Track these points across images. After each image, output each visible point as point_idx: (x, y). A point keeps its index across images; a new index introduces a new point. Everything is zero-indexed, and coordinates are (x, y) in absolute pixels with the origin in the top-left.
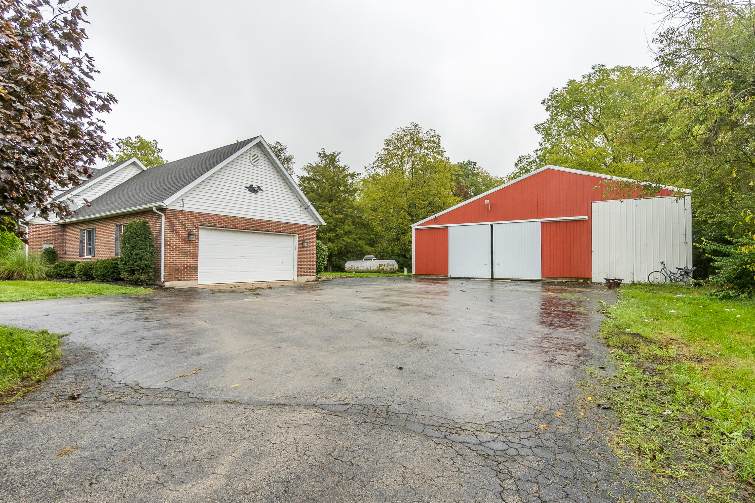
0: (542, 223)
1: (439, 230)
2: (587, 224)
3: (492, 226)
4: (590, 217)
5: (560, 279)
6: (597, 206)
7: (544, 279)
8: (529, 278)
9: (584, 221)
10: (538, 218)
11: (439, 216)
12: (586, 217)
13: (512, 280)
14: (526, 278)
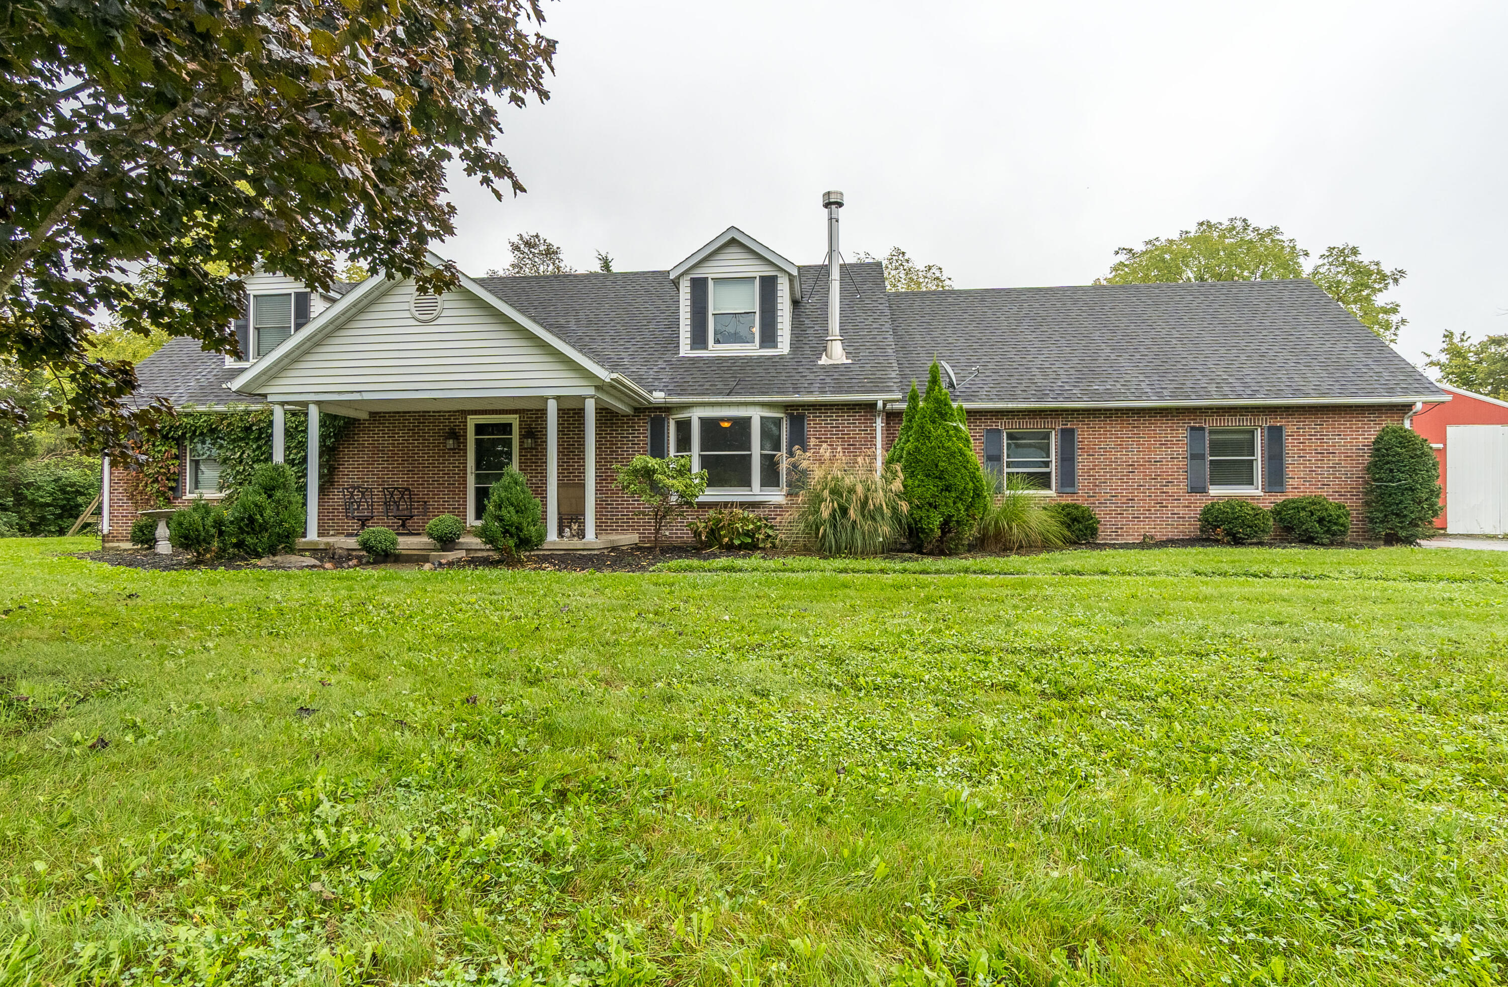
2: (1442, 454)
4: (1445, 445)
6: (1452, 431)
12: (1441, 446)
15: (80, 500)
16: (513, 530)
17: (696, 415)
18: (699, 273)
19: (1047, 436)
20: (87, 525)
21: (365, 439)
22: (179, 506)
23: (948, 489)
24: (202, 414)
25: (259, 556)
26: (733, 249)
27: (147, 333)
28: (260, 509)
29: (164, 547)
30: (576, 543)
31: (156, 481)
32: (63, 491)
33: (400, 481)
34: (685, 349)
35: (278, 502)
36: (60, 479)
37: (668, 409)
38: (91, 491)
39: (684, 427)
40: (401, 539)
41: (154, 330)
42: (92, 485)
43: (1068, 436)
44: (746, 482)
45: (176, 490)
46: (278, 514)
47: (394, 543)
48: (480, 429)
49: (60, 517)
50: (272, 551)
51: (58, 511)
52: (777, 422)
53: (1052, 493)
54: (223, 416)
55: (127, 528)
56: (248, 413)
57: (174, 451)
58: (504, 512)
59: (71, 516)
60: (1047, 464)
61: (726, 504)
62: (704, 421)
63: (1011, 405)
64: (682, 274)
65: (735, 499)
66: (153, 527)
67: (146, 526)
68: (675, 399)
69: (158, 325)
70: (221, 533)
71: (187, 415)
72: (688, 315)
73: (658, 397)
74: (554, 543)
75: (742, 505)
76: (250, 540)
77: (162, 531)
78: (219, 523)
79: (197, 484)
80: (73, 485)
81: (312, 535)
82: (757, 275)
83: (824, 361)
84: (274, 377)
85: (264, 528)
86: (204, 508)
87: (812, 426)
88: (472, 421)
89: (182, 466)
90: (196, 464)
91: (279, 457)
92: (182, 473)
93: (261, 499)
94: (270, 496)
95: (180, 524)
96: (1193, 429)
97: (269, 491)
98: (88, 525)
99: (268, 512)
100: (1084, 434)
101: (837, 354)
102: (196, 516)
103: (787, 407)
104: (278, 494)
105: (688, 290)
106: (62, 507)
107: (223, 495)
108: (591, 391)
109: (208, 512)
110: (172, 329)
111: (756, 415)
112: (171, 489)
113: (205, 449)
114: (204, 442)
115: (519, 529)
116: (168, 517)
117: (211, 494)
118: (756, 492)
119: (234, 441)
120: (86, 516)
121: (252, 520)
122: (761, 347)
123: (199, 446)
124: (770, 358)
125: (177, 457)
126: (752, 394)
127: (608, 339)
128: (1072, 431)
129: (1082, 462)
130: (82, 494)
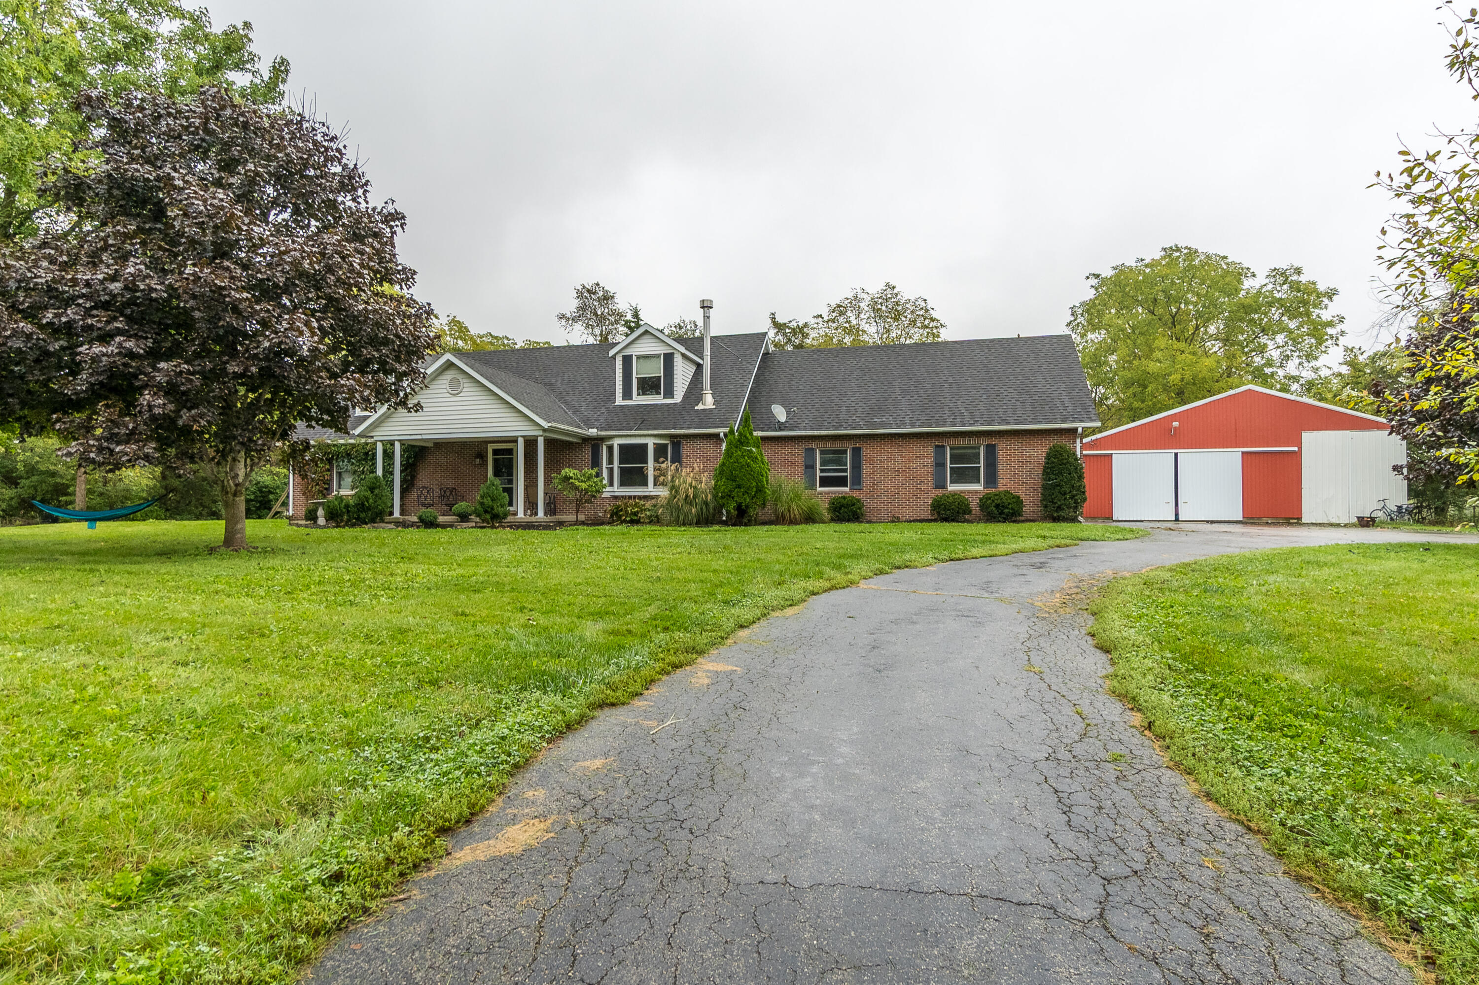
0: (1243, 453)
1: (1095, 458)
2: (1298, 455)
3: (1176, 454)
4: (1300, 448)
5: (1265, 520)
6: (1306, 436)
7: (1245, 520)
8: (1227, 519)
9: (1294, 452)
10: (1236, 447)
11: (1097, 439)
12: (1296, 449)
13: (1208, 522)
14: (1223, 519)
15: (271, 497)
16: (489, 510)
17: (616, 443)
18: (627, 352)
19: (845, 452)
20: (277, 513)
21: (431, 459)
22: (330, 497)
23: (739, 487)
24: (342, 445)
25: (366, 524)
26: (645, 337)
27: (314, 428)
28: (367, 499)
29: (321, 521)
30: (533, 519)
31: (317, 484)
32: (261, 491)
33: (451, 484)
34: (619, 401)
35: (376, 495)
36: (259, 483)
37: (602, 439)
38: (278, 491)
39: (610, 449)
40: (441, 518)
41: (317, 427)
42: (278, 487)
43: (856, 452)
44: (645, 483)
45: (329, 490)
46: (376, 502)
47: (436, 518)
48: (496, 452)
49: (258, 509)
50: (373, 521)
51: (258, 505)
52: (666, 446)
53: (847, 489)
54: (353, 446)
55: (302, 512)
56: (367, 444)
57: (327, 467)
58: (485, 500)
59: (265, 508)
60: (845, 471)
61: (630, 497)
62: (621, 446)
63: (816, 433)
64: (617, 353)
65: (640, 494)
66: (316, 511)
67: (313, 510)
68: (603, 433)
69: (319, 425)
70: (348, 512)
71: (334, 445)
72: (621, 379)
73: (593, 432)
74: (521, 518)
75: (640, 498)
76: (363, 515)
77: (321, 512)
78: (347, 506)
79: (339, 486)
80: (266, 487)
81: (397, 514)
82: (662, 352)
83: (700, 407)
84: (377, 427)
85: (369, 509)
86: (340, 499)
87: (686, 449)
88: (491, 448)
89: (332, 476)
90: (340, 474)
91: (380, 472)
92: (331, 480)
93: (368, 493)
94: (372, 492)
95: (329, 507)
96: (937, 446)
97: (372, 489)
98: (279, 512)
99: (371, 501)
100: (867, 451)
101: (708, 402)
102: (336, 503)
103: (672, 437)
104: (376, 491)
105: (621, 363)
106: (260, 502)
107: (353, 492)
108: (541, 433)
109: (342, 501)
110: (323, 426)
111: (651, 443)
112: (326, 489)
113: (345, 464)
114: (343, 461)
115: (492, 509)
116: (323, 503)
117: (346, 492)
118: (651, 489)
119: (359, 461)
120: (276, 507)
121: (363, 504)
122: (664, 398)
123: (341, 463)
124: (668, 405)
125: (328, 470)
126: (648, 429)
127: (577, 393)
128: (859, 448)
129: (866, 469)
130: (272, 493)
